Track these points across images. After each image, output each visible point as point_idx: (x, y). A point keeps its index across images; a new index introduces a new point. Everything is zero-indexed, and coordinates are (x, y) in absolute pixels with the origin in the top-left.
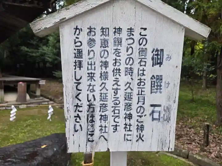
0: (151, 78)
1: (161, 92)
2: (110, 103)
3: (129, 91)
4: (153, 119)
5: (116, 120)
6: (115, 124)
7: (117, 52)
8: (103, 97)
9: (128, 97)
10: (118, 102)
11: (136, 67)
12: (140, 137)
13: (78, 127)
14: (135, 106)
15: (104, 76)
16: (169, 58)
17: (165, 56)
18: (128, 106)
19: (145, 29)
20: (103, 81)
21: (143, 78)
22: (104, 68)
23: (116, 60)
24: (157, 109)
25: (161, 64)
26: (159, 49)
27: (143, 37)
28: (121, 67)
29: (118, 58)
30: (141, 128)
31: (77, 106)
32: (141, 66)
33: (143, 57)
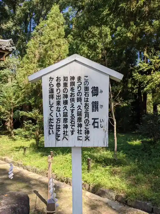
0: (92, 103)
1: (98, 111)
2: (69, 118)
3: (80, 110)
4: (94, 127)
5: (73, 127)
6: (72, 130)
7: (72, 89)
8: (65, 115)
9: (79, 114)
10: (74, 117)
11: (83, 97)
12: (87, 138)
13: (51, 132)
14: (83, 119)
15: (66, 102)
16: (102, 92)
17: (99, 91)
18: (80, 119)
19: (87, 77)
20: (65, 105)
21: (87, 103)
22: (65, 99)
23: (72, 93)
24: (96, 121)
25: (97, 95)
26: (95, 87)
27: (86, 81)
28: (74, 97)
29: (73, 92)
30: (87, 132)
31: (51, 119)
32: (86, 96)
33: (87, 91)
